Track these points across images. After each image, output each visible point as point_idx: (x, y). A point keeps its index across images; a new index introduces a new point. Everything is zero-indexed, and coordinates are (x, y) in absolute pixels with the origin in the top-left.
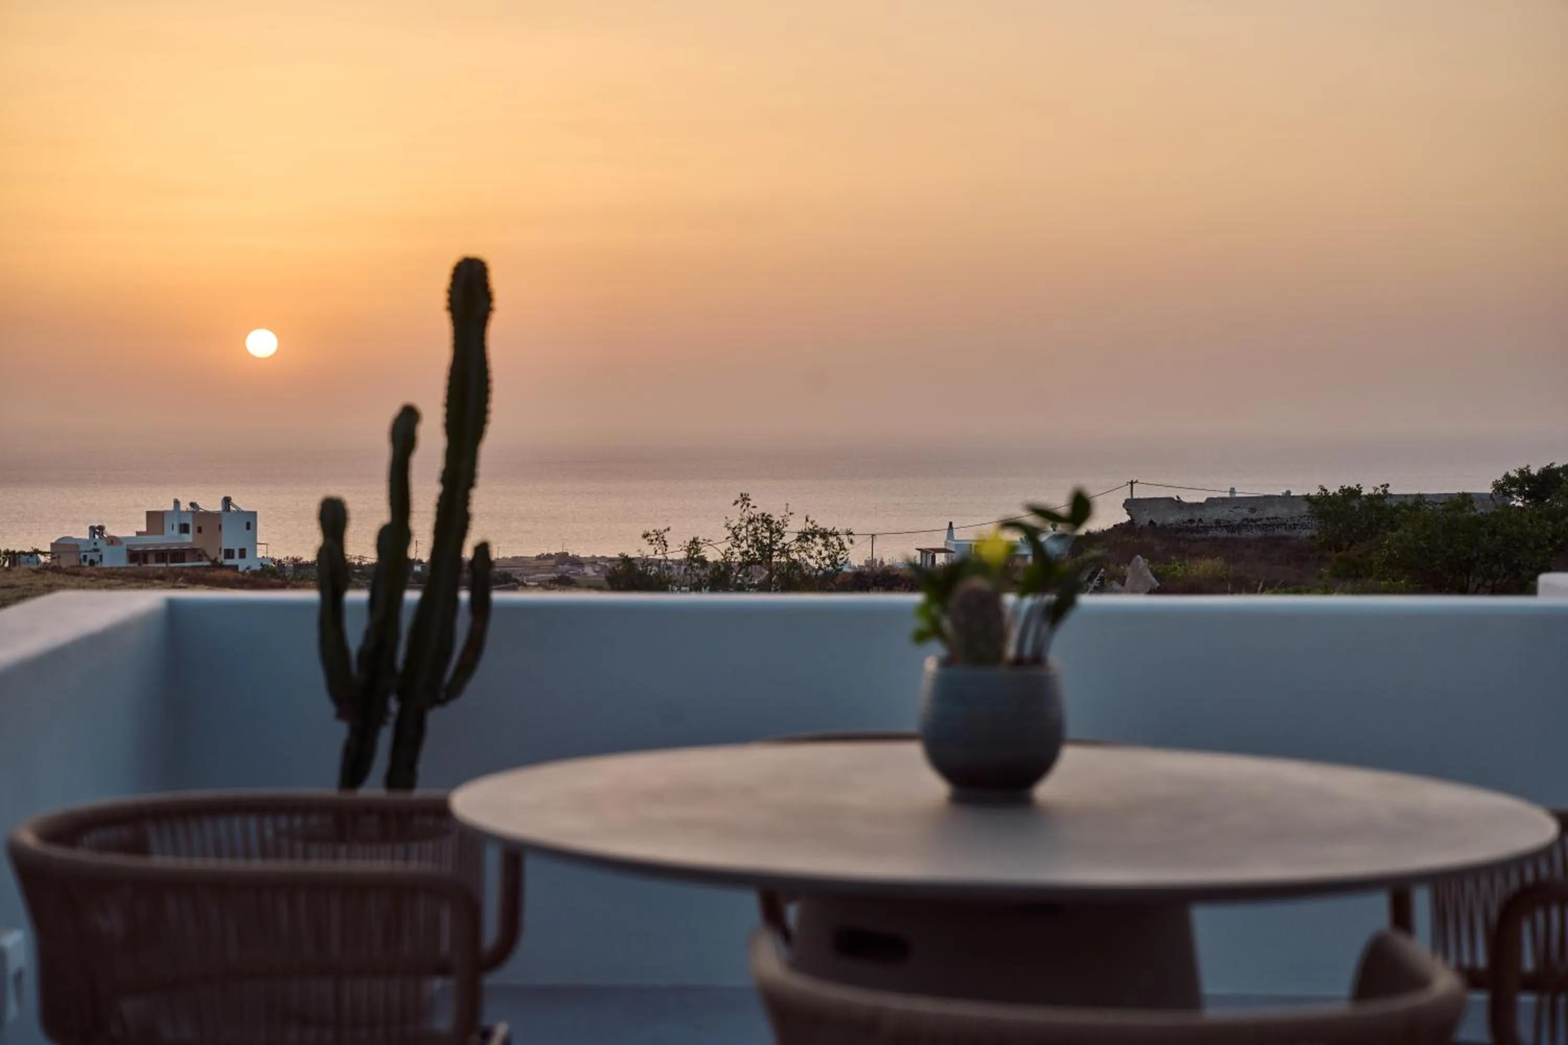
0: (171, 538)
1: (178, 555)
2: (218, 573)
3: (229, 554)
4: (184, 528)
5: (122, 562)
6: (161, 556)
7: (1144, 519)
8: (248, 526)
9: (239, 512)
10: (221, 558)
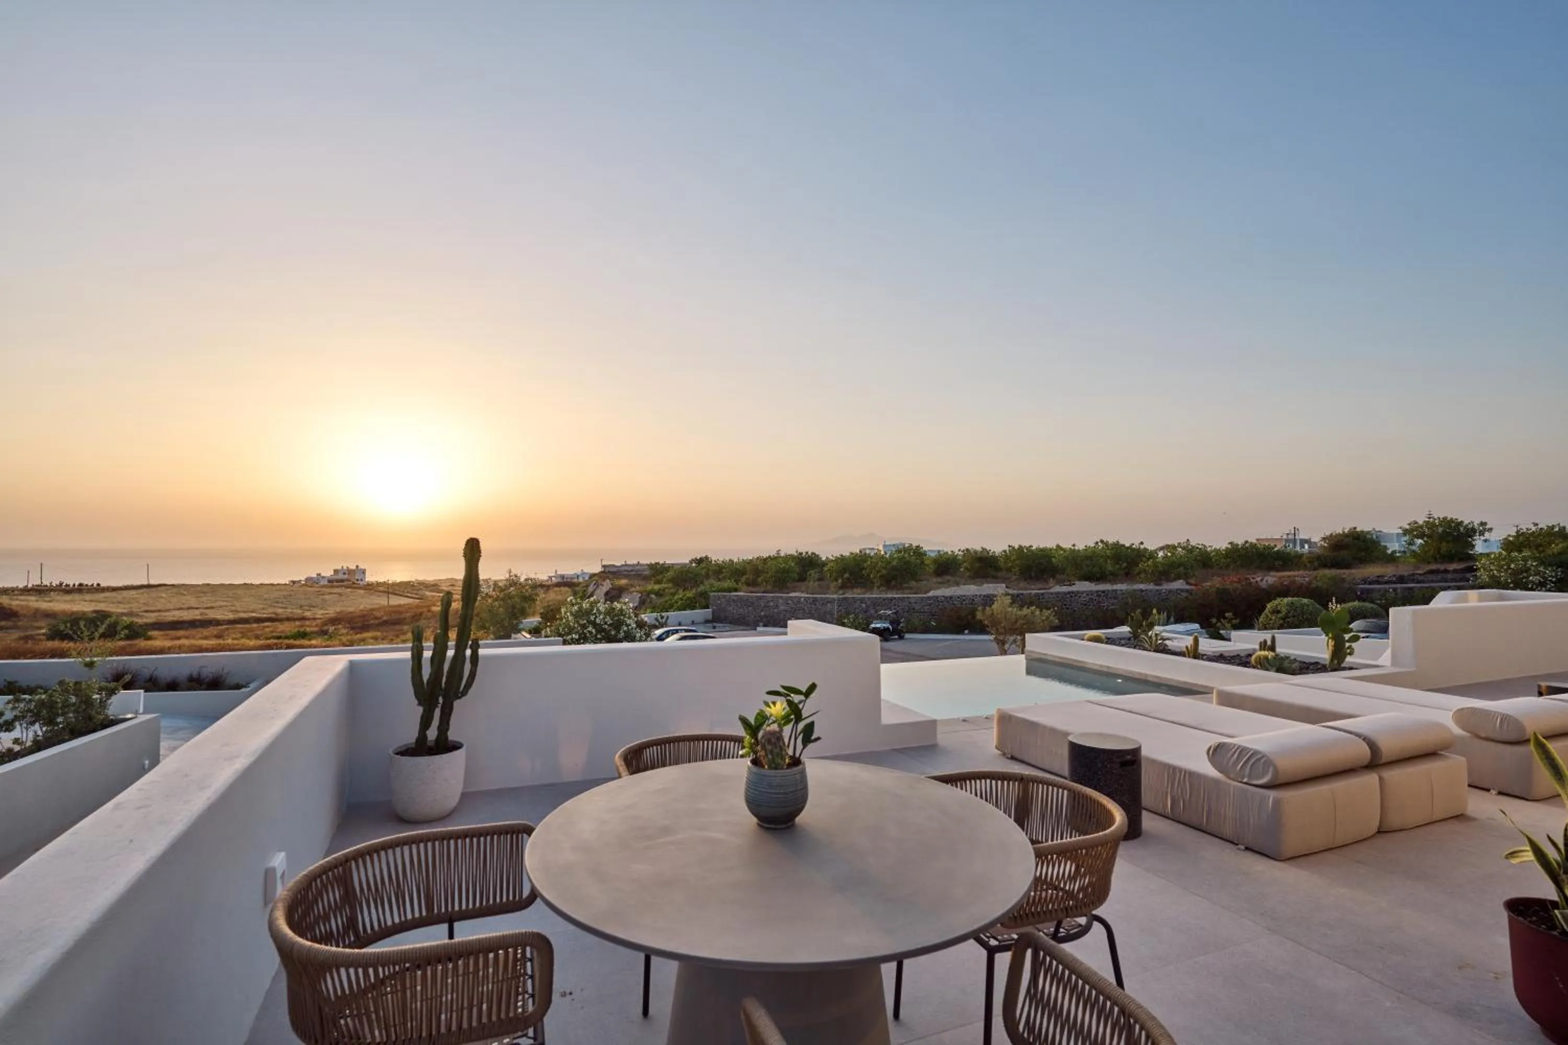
0: (341, 576)
1: (342, 581)
2: (354, 586)
3: (358, 580)
4: (344, 574)
5: (326, 583)
6: (337, 581)
7: (607, 570)
8: (363, 573)
9: (361, 569)
10: (356, 582)
